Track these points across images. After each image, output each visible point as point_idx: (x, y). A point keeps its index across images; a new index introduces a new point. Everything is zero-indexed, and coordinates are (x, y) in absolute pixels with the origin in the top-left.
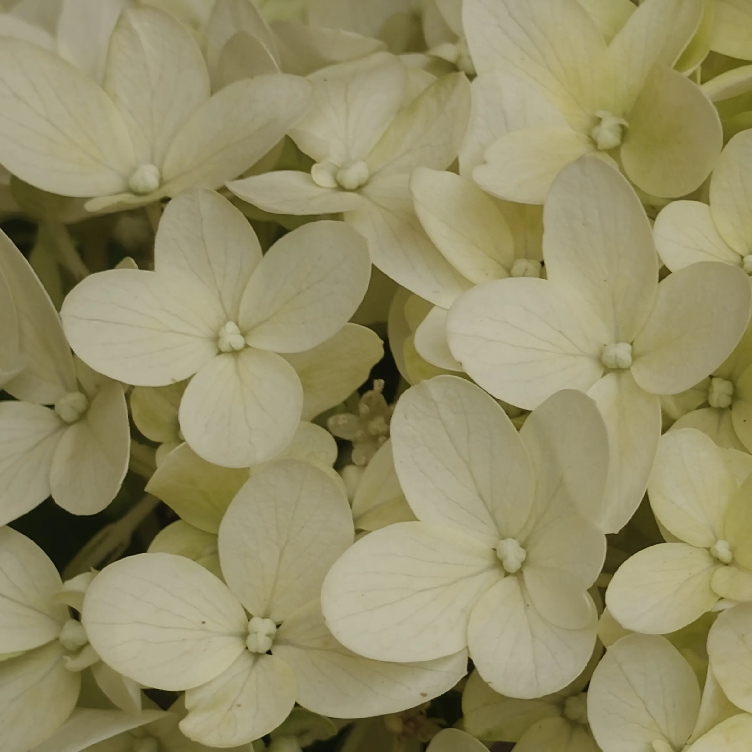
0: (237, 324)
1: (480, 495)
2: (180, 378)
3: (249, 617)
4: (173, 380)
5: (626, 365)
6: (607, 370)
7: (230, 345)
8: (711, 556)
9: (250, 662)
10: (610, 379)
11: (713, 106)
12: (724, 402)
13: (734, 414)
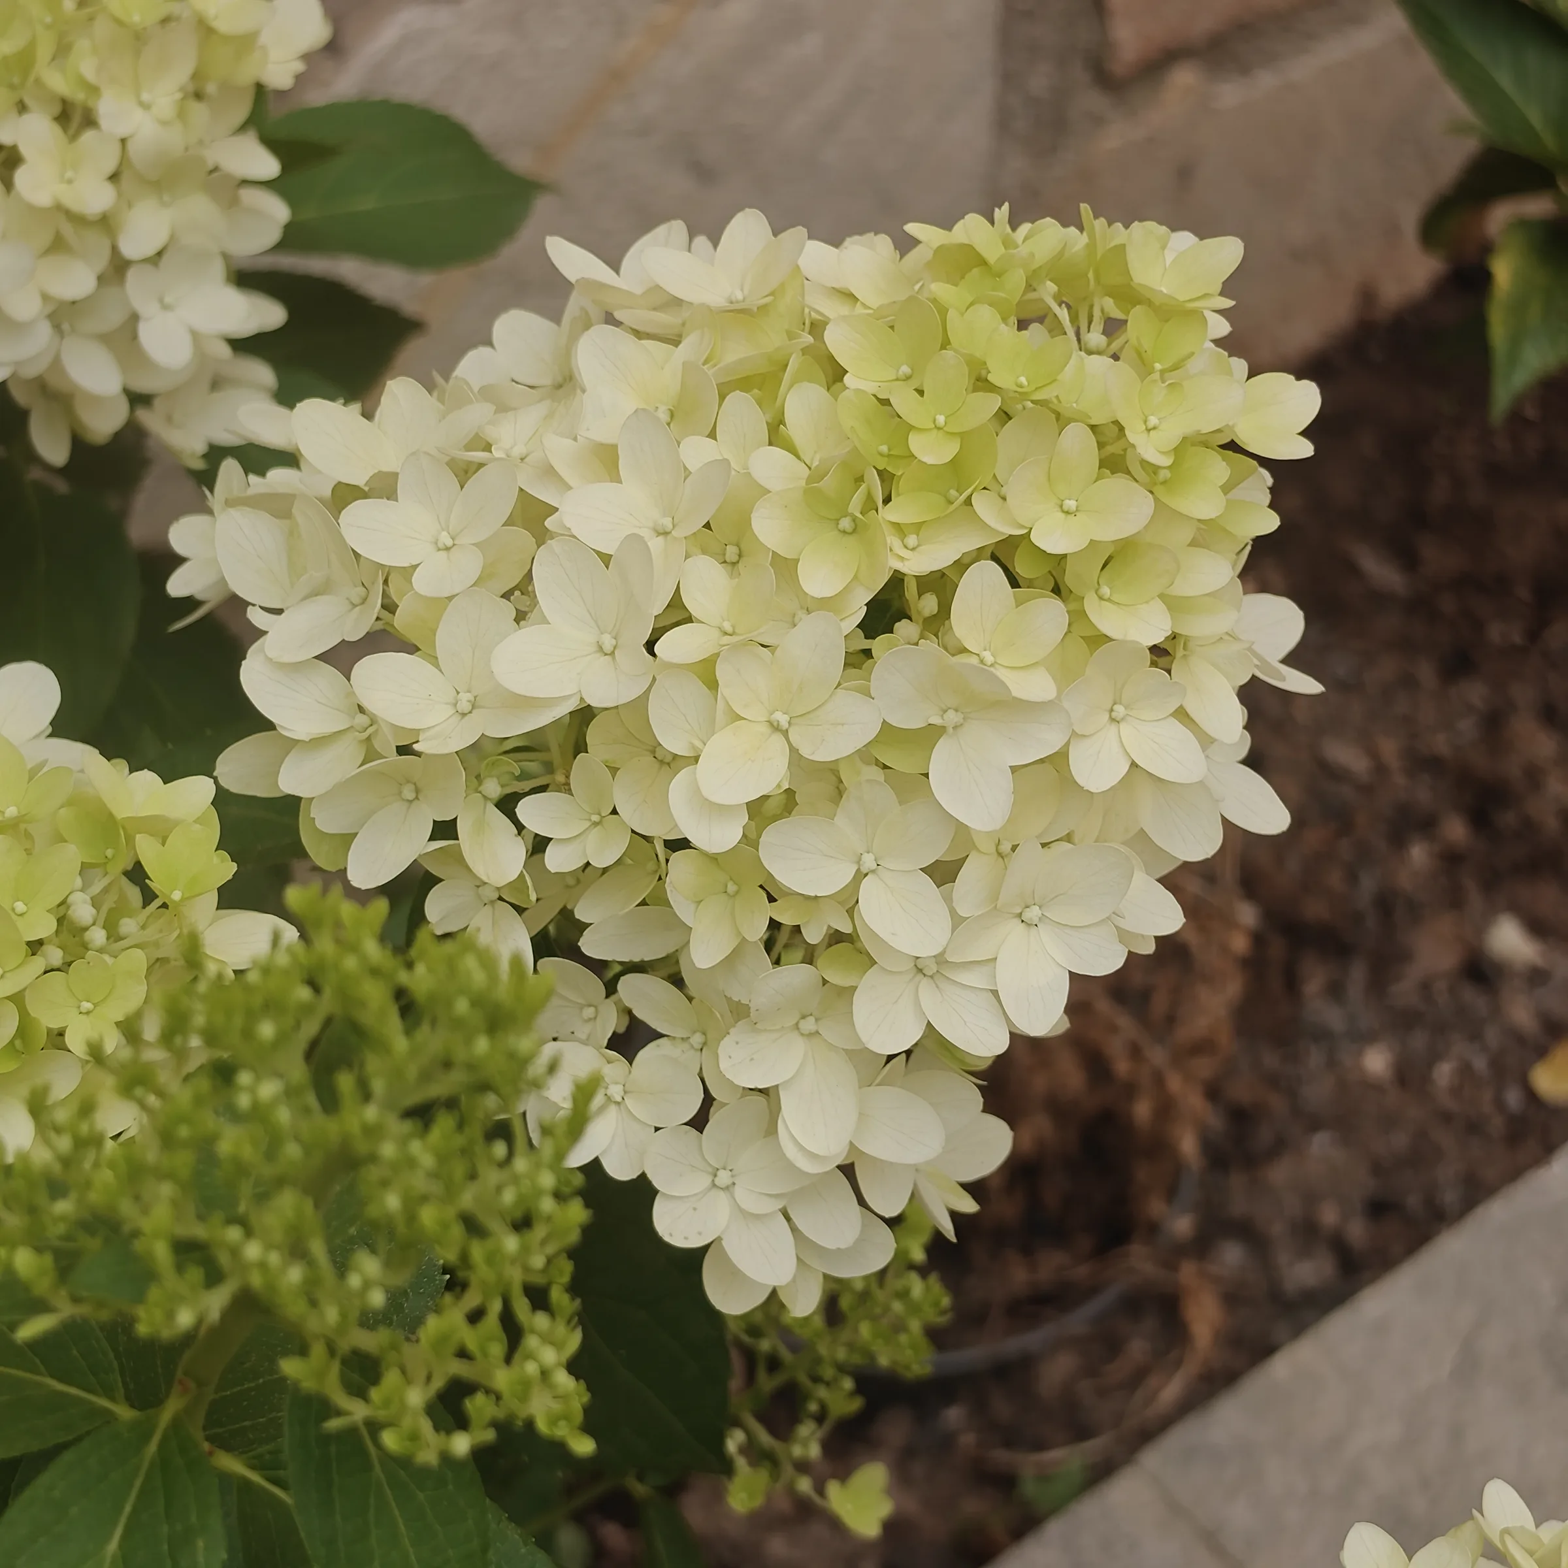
0: (449, 533)
1: (588, 611)
2: (414, 563)
3: (458, 693)
4: (410, 564)
5: (668, 530)
6: (659, 534)
7: (444, 544)
8: (721, 631)
9: (460, 717)
10: (661, 538)
11: (715, 386)
12: (735, 558)
13: (740, 564)
